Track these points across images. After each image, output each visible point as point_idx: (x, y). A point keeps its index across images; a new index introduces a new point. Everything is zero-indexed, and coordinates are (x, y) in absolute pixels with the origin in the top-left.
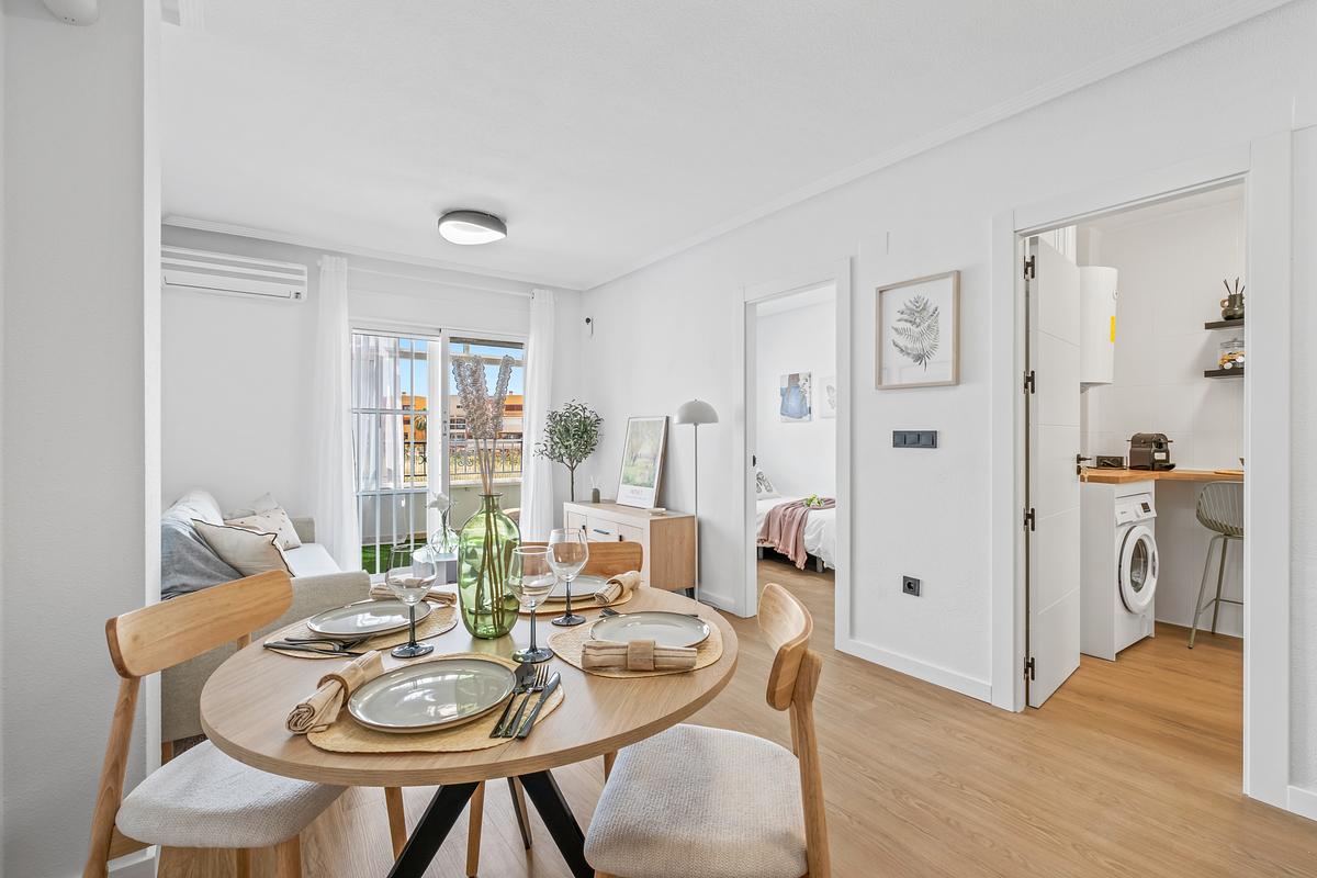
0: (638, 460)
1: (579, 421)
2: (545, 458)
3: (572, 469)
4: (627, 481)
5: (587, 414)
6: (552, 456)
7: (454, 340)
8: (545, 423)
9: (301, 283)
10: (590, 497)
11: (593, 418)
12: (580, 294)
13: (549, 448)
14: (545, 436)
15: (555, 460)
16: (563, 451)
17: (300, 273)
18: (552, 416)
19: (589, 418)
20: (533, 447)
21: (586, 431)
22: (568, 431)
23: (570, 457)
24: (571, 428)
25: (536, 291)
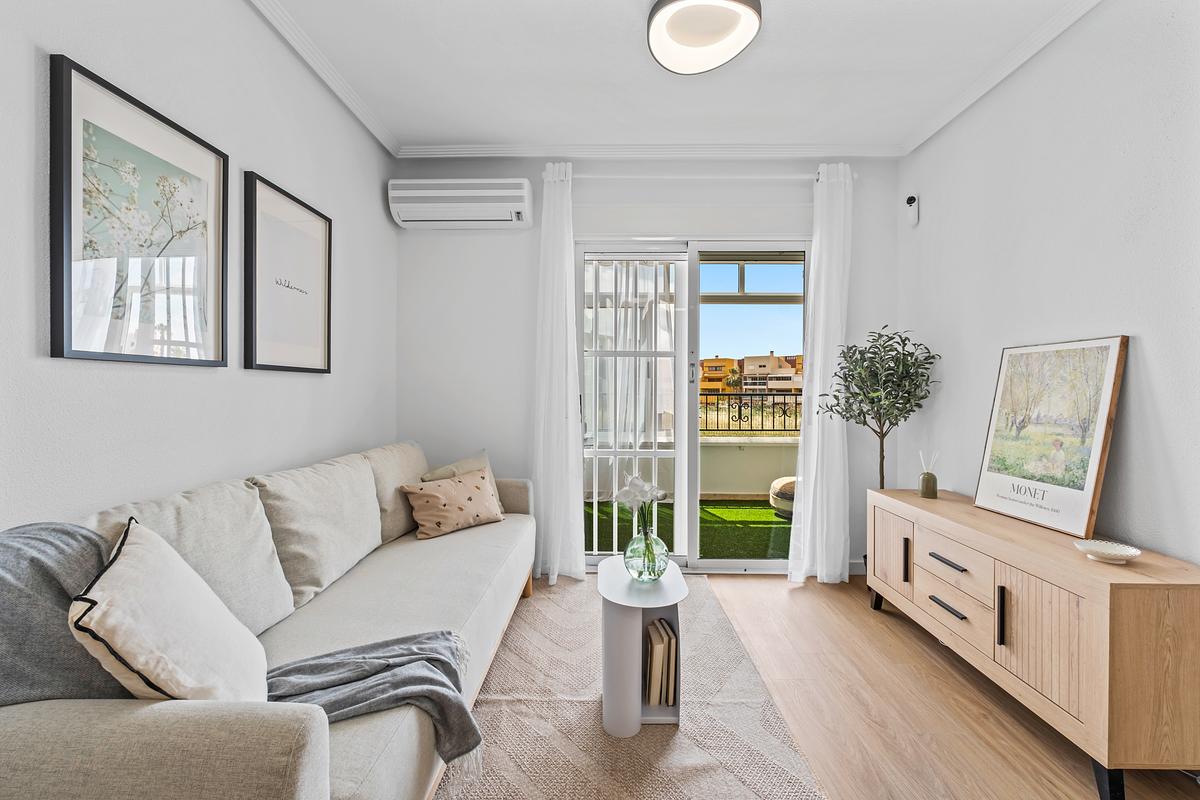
0: (1030, 429)
1: (896, 359)
2: (836, 416)
3: (882, 436)
4: (1001, 466)
5: (909, 348)
6: (847, 414)
7: (708, 257)
8: (836, 362)
9: (520, 199)
10: (917, 484)
11: (920, 354)
12: (894, 165)
13: (843, 401)
14: (836, 384)
15: (852, 421)
16: (866, 407)
17: (519, 187)
18: (848, 353)
19: (911, 355)
20: (816, 401)
21: (907, 375)
22: (874, 375)
23: (878, 417)
24: (881, 371)
25: (823, 168)
